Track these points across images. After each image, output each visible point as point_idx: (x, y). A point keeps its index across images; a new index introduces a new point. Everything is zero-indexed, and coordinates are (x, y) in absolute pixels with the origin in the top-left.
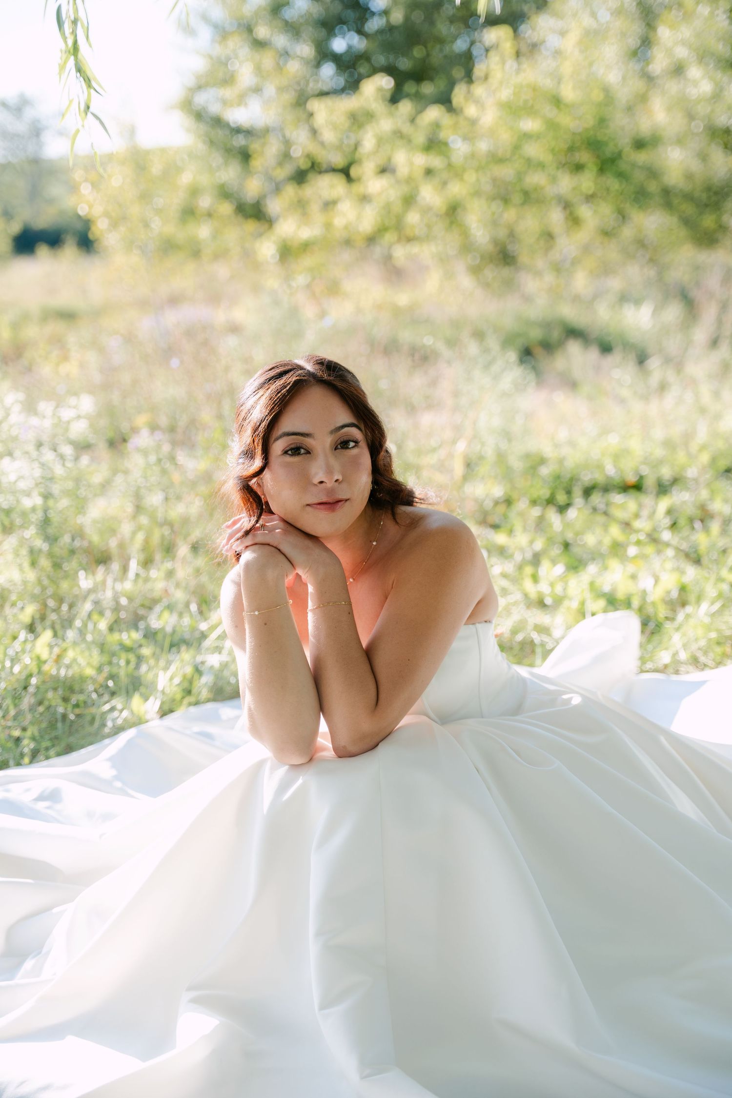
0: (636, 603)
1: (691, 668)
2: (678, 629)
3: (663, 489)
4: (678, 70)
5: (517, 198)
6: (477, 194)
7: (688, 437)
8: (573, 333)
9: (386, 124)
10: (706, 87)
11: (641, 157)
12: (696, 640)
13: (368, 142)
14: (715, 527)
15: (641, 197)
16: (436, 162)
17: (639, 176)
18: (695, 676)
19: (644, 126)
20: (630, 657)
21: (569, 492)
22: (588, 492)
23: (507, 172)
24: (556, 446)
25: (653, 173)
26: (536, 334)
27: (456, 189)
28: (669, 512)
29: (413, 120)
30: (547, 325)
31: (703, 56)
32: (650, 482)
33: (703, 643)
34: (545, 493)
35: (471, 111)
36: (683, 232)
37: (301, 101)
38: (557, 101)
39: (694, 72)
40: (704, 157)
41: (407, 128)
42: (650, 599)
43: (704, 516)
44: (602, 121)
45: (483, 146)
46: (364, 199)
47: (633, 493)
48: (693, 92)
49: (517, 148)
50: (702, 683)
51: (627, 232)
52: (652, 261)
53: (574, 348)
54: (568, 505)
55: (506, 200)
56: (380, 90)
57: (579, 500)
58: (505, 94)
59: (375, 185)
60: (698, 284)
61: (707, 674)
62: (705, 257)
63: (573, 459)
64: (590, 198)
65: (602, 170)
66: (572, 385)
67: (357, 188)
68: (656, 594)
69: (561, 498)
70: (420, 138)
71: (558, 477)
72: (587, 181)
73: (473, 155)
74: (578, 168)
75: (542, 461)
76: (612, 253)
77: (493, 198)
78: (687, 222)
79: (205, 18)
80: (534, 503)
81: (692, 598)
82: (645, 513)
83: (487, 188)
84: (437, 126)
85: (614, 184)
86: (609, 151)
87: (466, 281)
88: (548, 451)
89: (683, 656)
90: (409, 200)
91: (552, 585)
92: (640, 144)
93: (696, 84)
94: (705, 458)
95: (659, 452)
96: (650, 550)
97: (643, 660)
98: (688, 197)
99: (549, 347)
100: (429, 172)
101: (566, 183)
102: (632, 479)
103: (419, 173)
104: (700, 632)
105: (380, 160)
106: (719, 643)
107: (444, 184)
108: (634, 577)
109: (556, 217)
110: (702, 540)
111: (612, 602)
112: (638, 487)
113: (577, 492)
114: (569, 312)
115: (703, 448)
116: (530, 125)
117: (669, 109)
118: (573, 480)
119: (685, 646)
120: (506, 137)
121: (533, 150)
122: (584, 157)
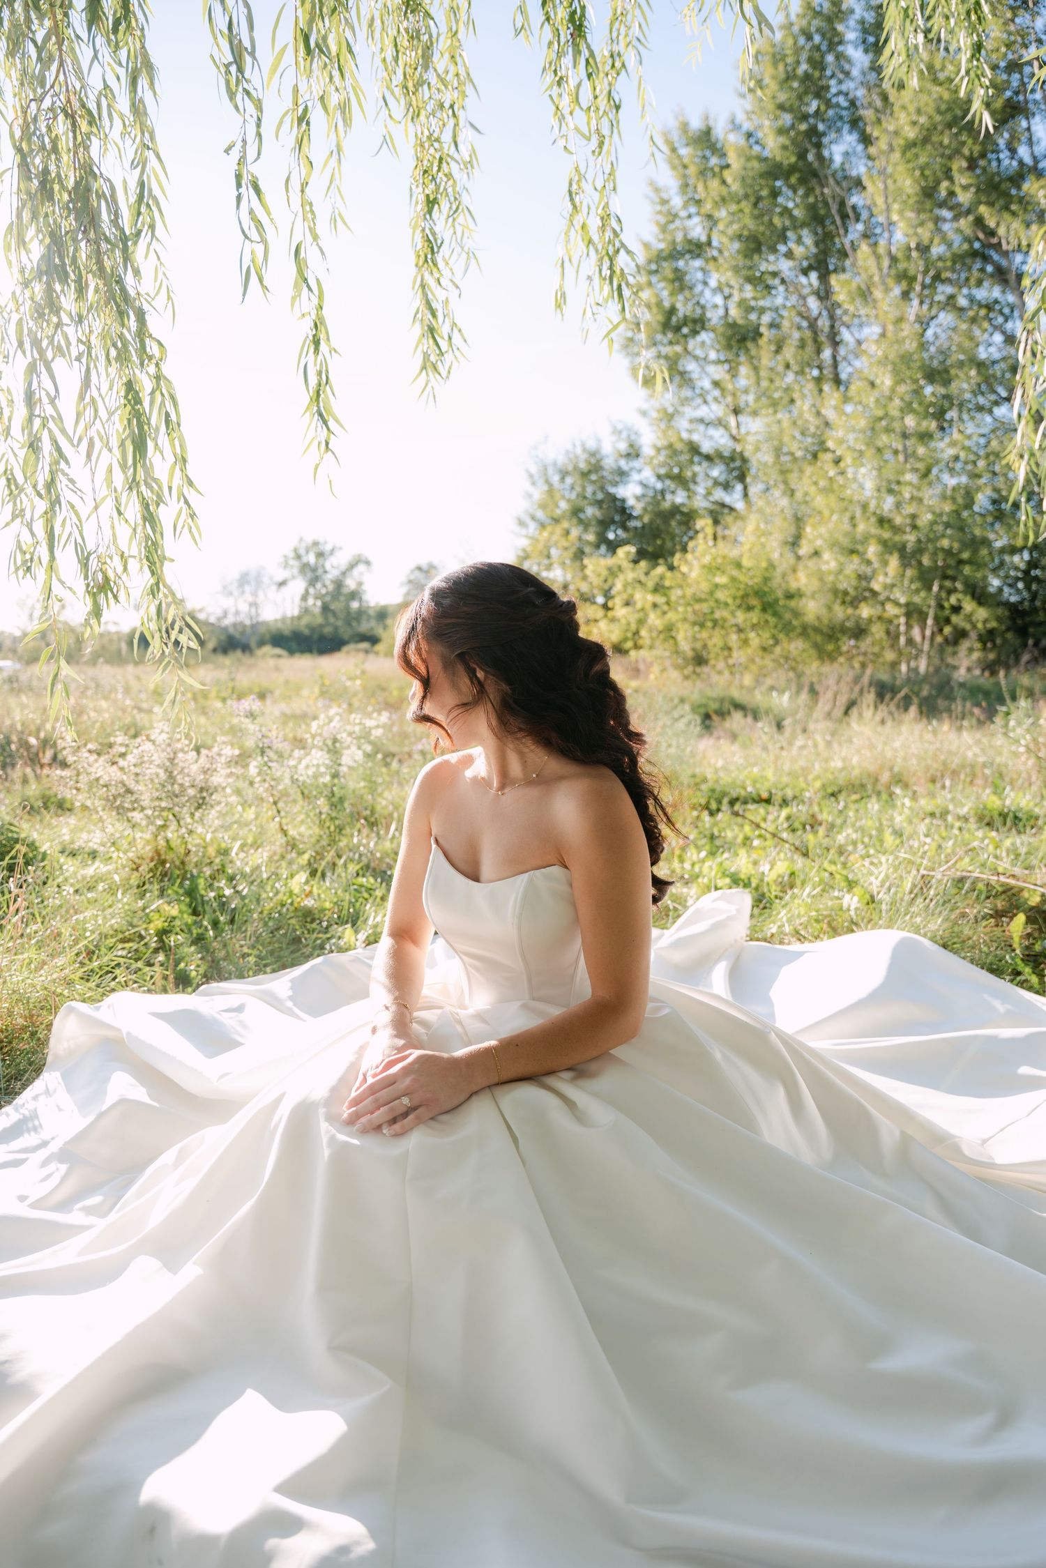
0: (754, 883)
1: (793, 940)
2: (783, 906)
3: (785, 803)
4: (816, 553)
5: (709, 624)
6: (685, 620)
7: (806, 771)
8: (739, 706)
9: (630, 576)
10: (833, 565)
11: (793, 603)
12: (799, 916)
13: (619, 586)
14: (822, 831)
15: (787, 628)
16: (660, 600)
17: (787, 616)
18: (796, 947)
19: (793, 586)
20: (741, 927)
21: (719, 802)
22: (732, 803)
23: (705, 607)
24: (716, 771)
25: (797, 614)
26: (714, 706)
27: (672, 616)
28: (788, 818)
29: (647, 574)
30: (722, 700)
31: (833, 544)
32: (777, 799)
33: (804, 920)
34: (703, 801)
35: (684, 569)
36: (813, 652)
37: (579, 555)
38: (738, 565)
39: (826, 556)
40: (829, 608)
41: (643, 578)
42: (766, 879)
43: (814, 824)
44: (766, 580)
45: (689, 592)
46: (613, 620)
47: (764, 804)
48: (824, 568)
49: (711, 593)
50: (802, 953)
51: (778, 650)
52: (793, 669)
53: (737, 716)
54: (718, 810)
55: (702, 625)
56: (628, 553)
57: (725, 807)
58: (707, 560)
59: (620, 612)
60: (820, 682)
61: (806, 946)
62: (826, 668)
63: (726, 779)
64: (754, 627)
65: (764, 610)
66: (734, 737)
67: (610, 614)
68: (771, 877)
69: (714, 806)
70: (650, 584)
71: (713, 791)
72: (755, 617)
73: (683, 597)
74: (750, 608)
75: (705, 780)
76: (768, 662)
77: (694, 624)
78: (816, 646)
79: (533, 518)
80: (694, 808)
81: (798, 882)
82: (770, 817)
83: (691, 617)
84: (662, 578)
85: (772, 620)
86: (770, 599)
87: (675, 675)
88: (710, 775)
89: (787, 929)
90: (641, 622)
91: (693, 865)
92: (789, 596)
93: (827, 563)
94: (818, 784)
95: (785, 779)
96: (770, 842)
97: (753, 929)
98: (817, 630)
99: (722, 714)
100: (655, 606)
101: (741, 617)
102: (765, 795)
103: (648, 606)
104: (802, 910)
105: (625, 596)
106: (817, 921)
107: (664, 613)
108: (755, 863)
109: (734, 638)
110: (810, 838)
111: (736, 881)
112: (768, 801)
113: (725, 801)
114: (736, 694)
115: (817, 778)
116: (721, 580)
117: (808, 576)
118: (724, 794)
119: (789, 921)
120: (705, 586)
121: (721, 595)
122: (754, 602)
